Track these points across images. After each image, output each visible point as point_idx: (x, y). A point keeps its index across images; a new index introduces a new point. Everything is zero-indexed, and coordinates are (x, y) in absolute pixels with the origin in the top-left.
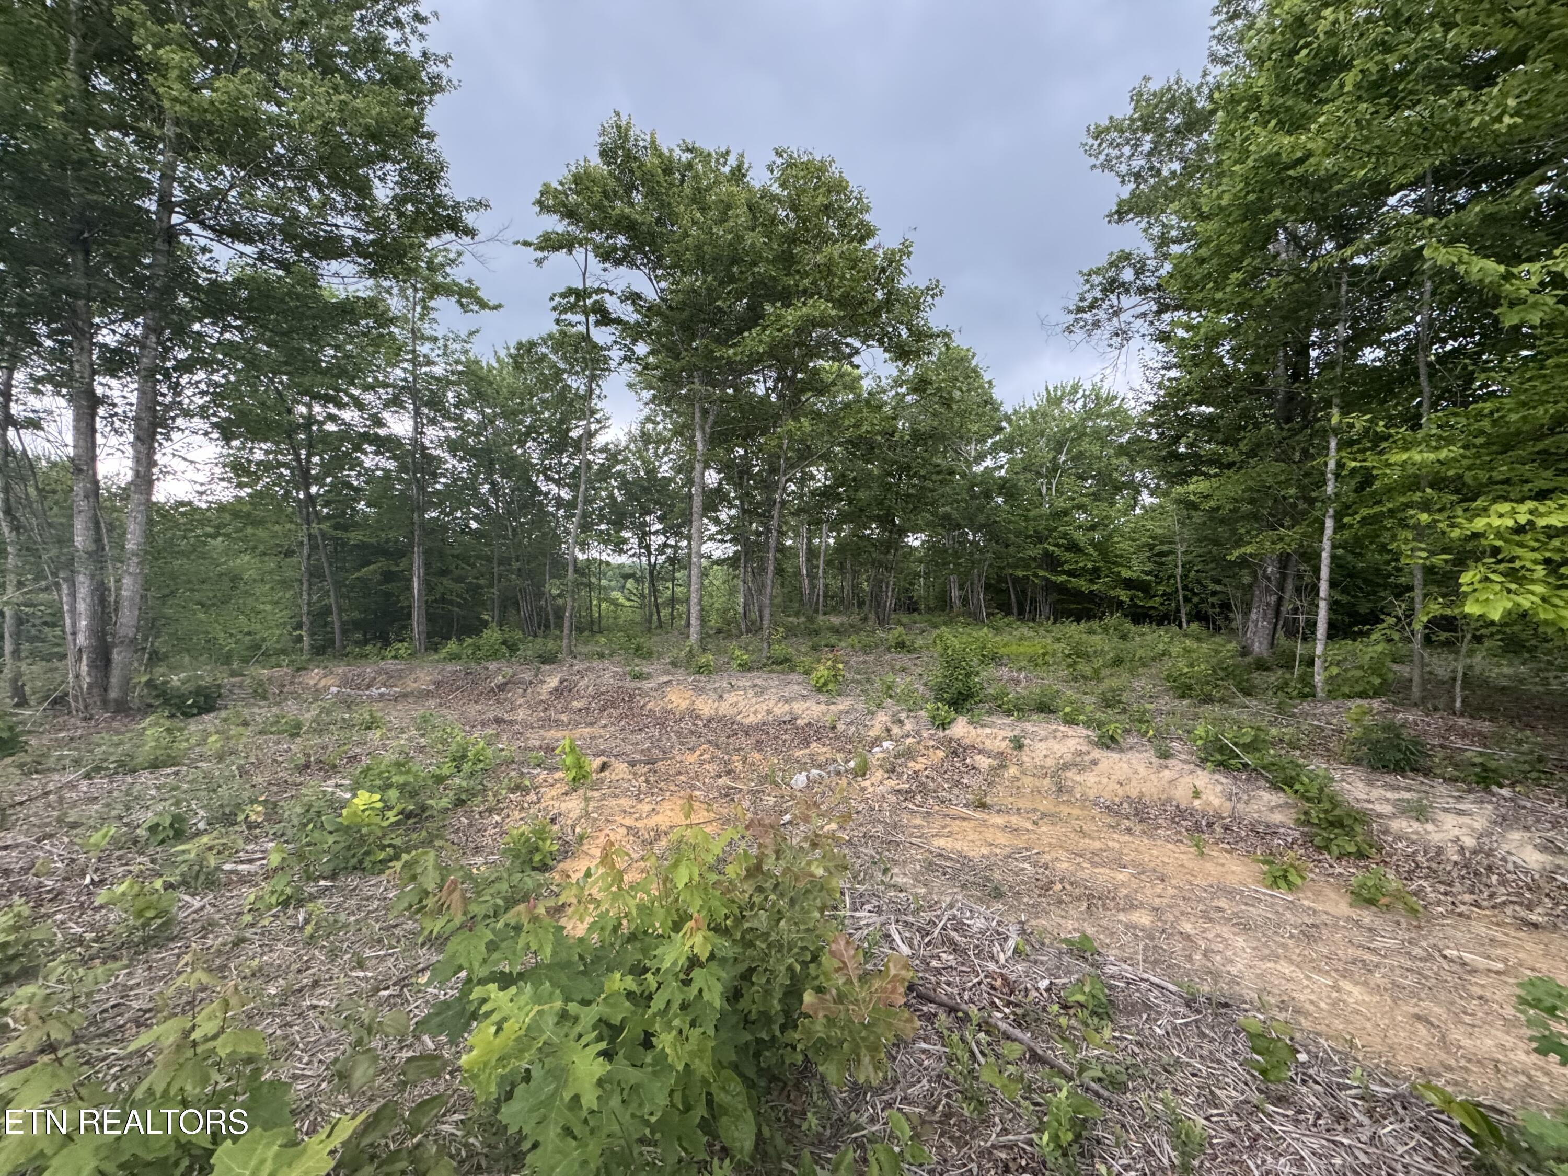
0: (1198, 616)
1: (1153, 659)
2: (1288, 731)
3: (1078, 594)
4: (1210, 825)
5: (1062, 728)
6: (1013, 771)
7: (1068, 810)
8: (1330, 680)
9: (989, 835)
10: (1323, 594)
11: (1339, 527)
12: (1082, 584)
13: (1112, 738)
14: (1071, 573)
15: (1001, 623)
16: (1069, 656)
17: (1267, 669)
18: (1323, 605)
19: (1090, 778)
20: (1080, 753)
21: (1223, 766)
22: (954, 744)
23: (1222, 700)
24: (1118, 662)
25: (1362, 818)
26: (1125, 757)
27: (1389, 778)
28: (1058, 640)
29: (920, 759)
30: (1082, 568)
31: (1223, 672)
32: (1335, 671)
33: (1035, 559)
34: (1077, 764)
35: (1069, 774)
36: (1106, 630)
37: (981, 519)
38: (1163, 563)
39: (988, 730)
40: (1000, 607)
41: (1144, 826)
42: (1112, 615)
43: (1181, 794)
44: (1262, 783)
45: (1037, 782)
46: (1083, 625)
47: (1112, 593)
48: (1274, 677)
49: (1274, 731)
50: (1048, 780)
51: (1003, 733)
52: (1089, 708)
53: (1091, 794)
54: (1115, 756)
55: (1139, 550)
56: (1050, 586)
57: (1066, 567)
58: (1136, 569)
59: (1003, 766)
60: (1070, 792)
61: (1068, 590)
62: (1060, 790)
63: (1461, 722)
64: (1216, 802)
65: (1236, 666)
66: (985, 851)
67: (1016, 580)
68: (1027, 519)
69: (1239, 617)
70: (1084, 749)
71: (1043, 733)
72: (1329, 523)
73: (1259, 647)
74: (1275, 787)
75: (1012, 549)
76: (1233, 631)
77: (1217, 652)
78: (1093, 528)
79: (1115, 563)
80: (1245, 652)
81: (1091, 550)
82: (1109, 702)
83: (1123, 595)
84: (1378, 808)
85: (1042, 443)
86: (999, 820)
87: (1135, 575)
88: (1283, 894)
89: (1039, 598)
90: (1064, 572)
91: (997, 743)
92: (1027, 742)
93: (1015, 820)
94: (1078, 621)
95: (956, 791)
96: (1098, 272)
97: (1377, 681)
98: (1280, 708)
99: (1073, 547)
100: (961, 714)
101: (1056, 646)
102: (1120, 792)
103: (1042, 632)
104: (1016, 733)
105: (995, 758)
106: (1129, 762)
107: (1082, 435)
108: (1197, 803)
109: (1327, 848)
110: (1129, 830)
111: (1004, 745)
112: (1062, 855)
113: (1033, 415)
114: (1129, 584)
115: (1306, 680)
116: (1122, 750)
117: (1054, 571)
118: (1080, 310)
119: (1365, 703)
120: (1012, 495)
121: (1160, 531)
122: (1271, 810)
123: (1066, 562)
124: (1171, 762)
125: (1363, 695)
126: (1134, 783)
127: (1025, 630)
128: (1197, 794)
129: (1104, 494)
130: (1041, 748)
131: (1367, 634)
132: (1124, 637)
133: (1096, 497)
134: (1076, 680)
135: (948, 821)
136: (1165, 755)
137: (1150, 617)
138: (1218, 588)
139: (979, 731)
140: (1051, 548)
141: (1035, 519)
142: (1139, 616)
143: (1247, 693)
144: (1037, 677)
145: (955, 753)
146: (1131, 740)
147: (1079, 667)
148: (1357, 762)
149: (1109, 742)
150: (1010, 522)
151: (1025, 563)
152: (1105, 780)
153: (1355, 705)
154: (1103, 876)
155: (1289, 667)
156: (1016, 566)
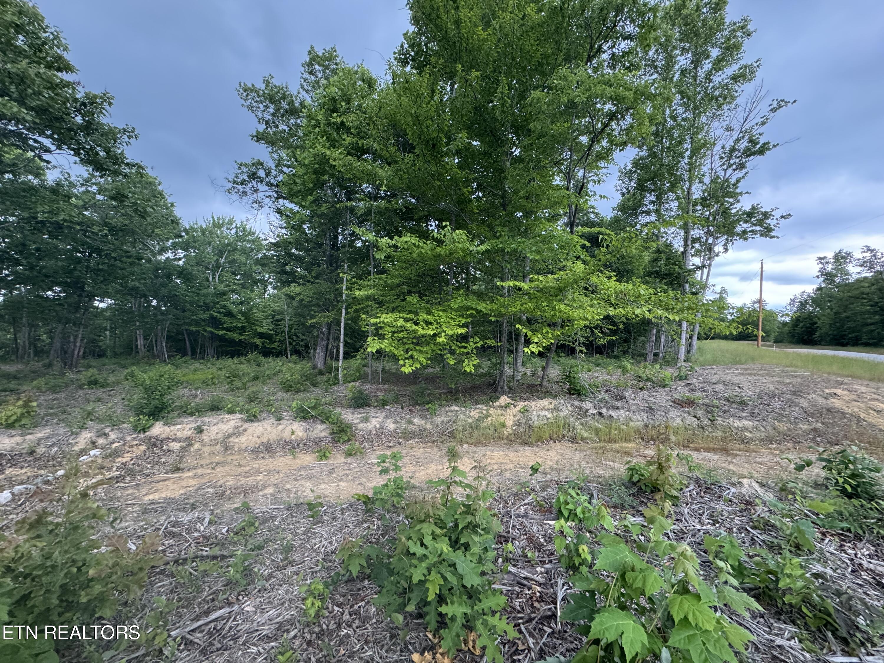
0: (296, 352)
1: (274, 375)
2: (328, 399)
3: (232, 342)
4: (298, 445)
5: (226, 416)
6: (197, 446)
7: (231, 457)
8: (344, 375)
9: (184, 483)
10: (342, 340)
11: (347, 313)
12: (235, 336)
13: (254, 416)
14: (228, 330)
15: (180, 361)
16: (229, 377)
17: (323, 374)
18: (342, 345)
19: (243, 439)
20: (238, 427)
21: (304, 418)
22: (153, 440)
23: (305, 390)
24: (256, 378)
25: (349, 426)
26: (260, 424)
27: (359, 410)
28: (220, 369)
29: (126, 455)
30: (235, 327)
31: (306, 377)
32: (345, 372)
33: (204, 320)
34: (236, 433)
35: (231, 439)
36: (249, 361)
37: (164, 292)
38: (279, 325)
39: (179, 426)
40: (178, 351)
41: (270, 454)
42: (252, 352)
43: (287, 435)
44: (319, 422)
45: (212, 448)
46: (236, 360)
47: (252, 341)
48: (324, 378)
49: (323, 400)
50: (219, 446)
51: (189, 426)
52: (241, 404)
53: (243, 447)
54: (256, 424)
55: (266, 318)
56: (214, 337)
57: (225, 326)
58: (265, 328)
59: (190, 445)
60: (232, 448)
61: (226, 339)
62: (226, 449)
63: (381, 386)
64: (301, 434)
65: (310, 374)
66: (182, 492)
67: (190, 333)
68: (198, 295)
69: (312, 351)
70: (239, 424)
71: (215, 421)
72: (344, 311)
73: (320, 365)
74: (323, 422)
75: (187, 314)
76: (310, 358)
77: (303, 368)
78: (242, 303)
79: (254, 324)
80: (314, 367)
81: (240, 316)
82: (251, 400)
83: (258, 342)
84: (355, 422)
85: (209, 249)
86: (190, 474)
87: (265, 331)
88: (324, 462)
89: (207, 344)
90: (223, 329)
91: (185, 432)
92: (205, 428)
93: (199, 471)
94: (232, 357)
95: (157, 467)
96: (246, 165)
97: (358, 374)
98: (326, 390)
99: (230, 314)
100: (157, 420)
101: (220, 373)
102: (259, 441)
103: (209, 365)
104: (198, 424)
105: (184, 441)
106: (263, 426)
107: (235, 250)
108: (293, 437)
109: (339, 441)
110: (263, 458)
111: (190, 433)
112: (229, 478)
113: (203, 231)
114: (261, 335)
115: (336, 377)
116: (259, 421)
117: (217, 328)
118: (235, 182)
119: (353, 383)
120: (188, 279)
121: (277, 308)
122: (321, 432)
123: (225, 323)
124: (281, 422)
125: (354, 381)
126: (265, 435)
127: (197, 365)
128: (293, 433)
129: (248, 285)
130: (214, 429)
131: (356, 356)
132: (259, 365)
133: (243, 286)
134: (232, 390)
135: (153, 485)
136: (279, 419)
137: (272, 353)
138: (304, 338)
139: (172, 428)
140: (215, 314)
141: (204, 295)
142: (267, 353)
143: (314, 385)
144: (208, 392)
145: (155, 445)
146: (264, 415)
147: (234, 383)
148: (350, 407)
149: (253, 418)
150: (187, 295)
151: (197, 323)
152: (251, 438)
153: (350, 385)
154: (251, 480)
155: (330, 373)
156: (190, 324)
